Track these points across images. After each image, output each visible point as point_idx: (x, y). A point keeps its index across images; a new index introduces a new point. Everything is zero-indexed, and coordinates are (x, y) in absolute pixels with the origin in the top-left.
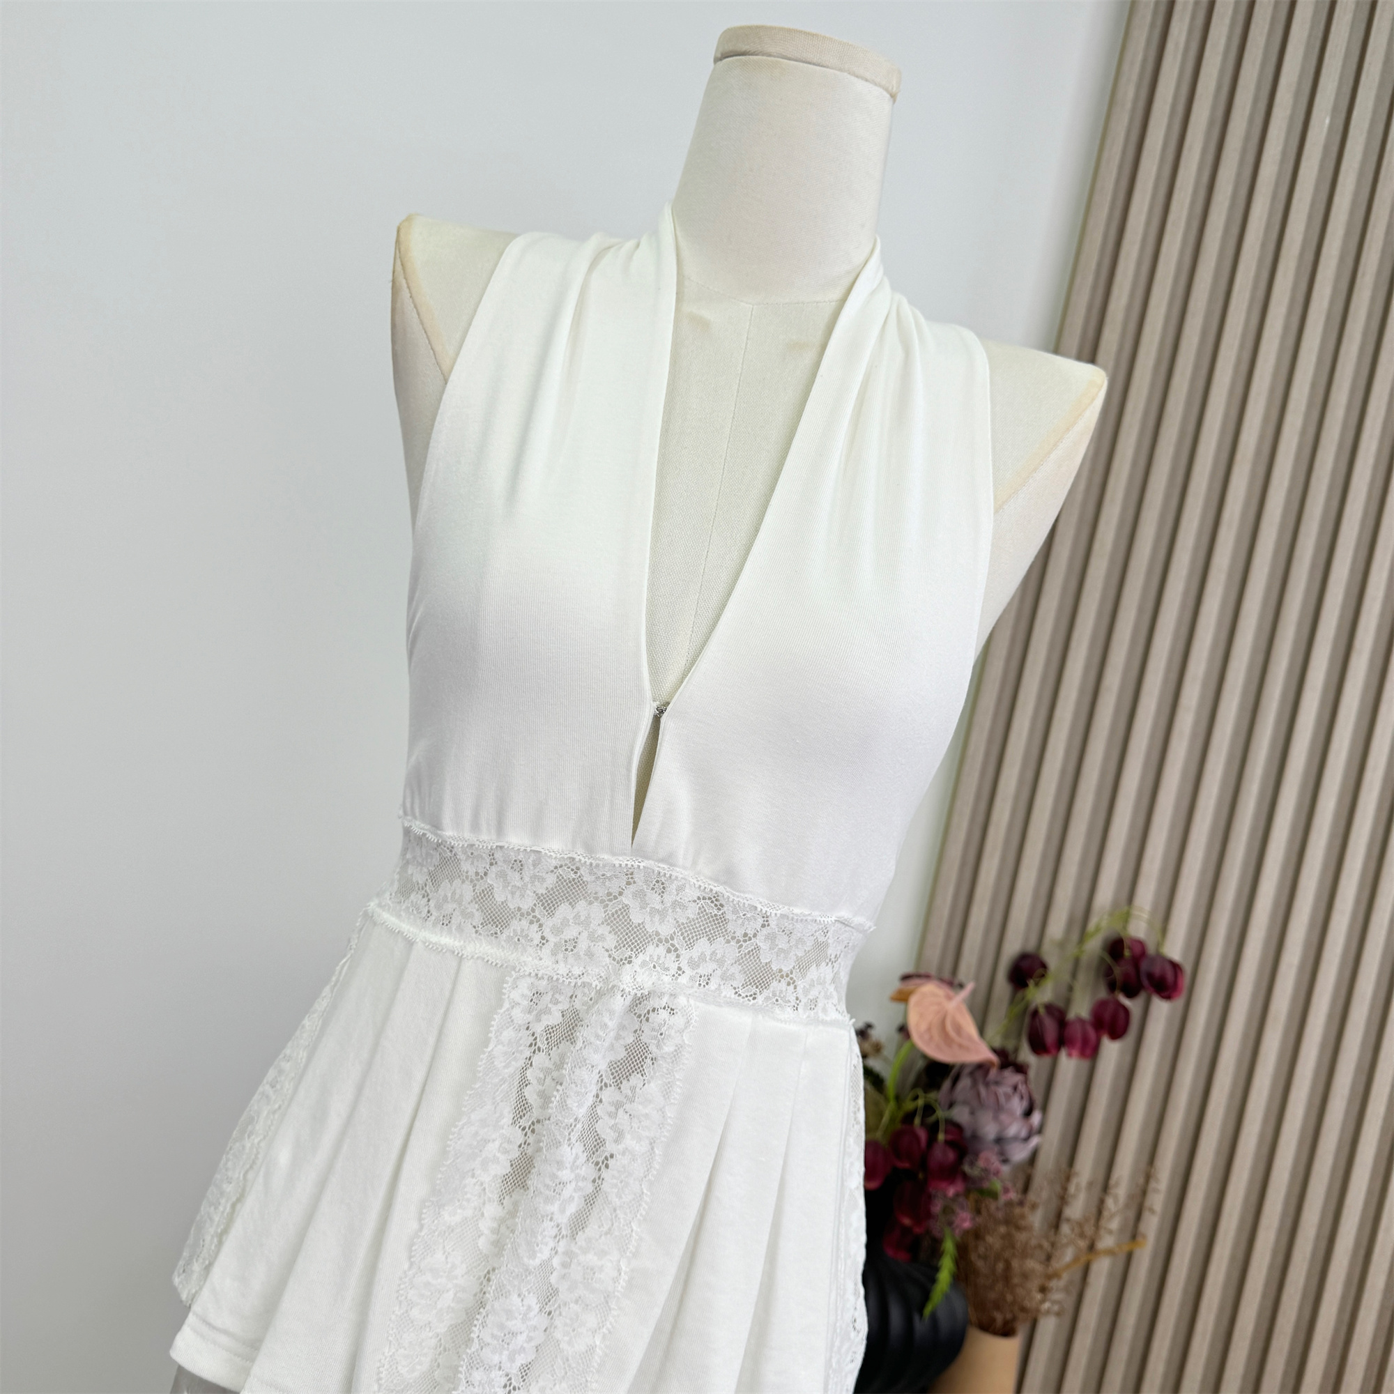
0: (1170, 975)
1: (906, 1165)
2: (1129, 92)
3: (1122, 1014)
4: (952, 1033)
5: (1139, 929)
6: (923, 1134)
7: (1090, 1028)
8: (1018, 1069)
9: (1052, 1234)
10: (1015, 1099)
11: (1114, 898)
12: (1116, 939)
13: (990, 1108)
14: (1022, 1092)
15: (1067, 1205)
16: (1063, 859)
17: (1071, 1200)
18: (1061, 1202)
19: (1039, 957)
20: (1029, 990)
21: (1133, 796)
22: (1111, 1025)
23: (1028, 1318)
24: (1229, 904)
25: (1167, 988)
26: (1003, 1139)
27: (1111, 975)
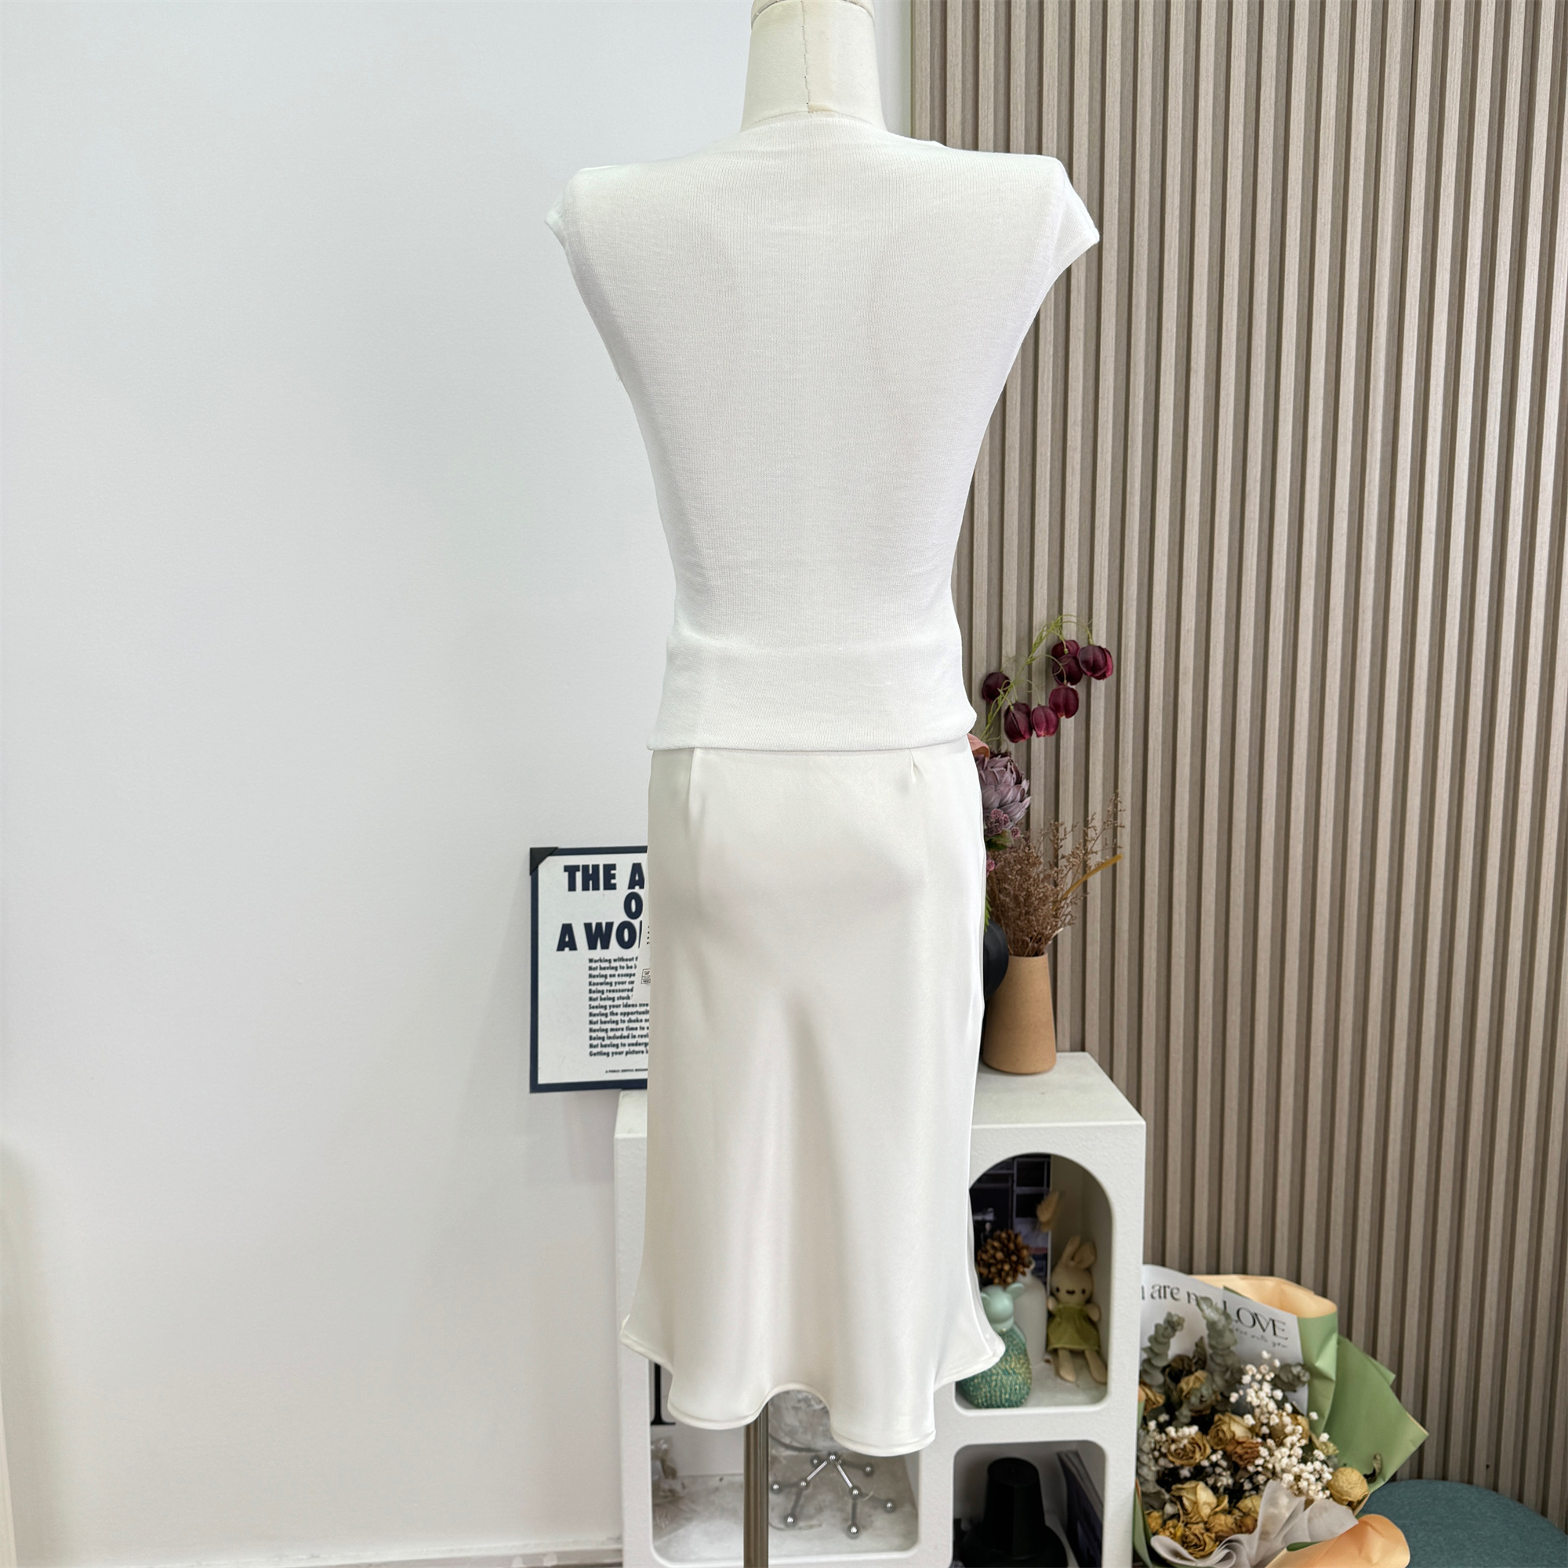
0: (1100, 658)
3: (1071, 695)
5: (1071, 633)
7: (1050, 711)
8: (1004, 755)
9: (1055, 869)
10: (1008, 774)
11: (1048, 612)
12: (1056, 643)
13: (990, 784)
14: (1011, 769)
15: (1061, 847)
16: (1004, 593)
17: (1062, 843)
18: (1056, 846)
19: (1001, 673)
20: (999, 698)
21: (1047, 529)
22: (1065, 705)
23: (1050, 942)
24: (1135, 596)
25: (1100, 669)
26: (1005, 804)
27: (1058, 671)
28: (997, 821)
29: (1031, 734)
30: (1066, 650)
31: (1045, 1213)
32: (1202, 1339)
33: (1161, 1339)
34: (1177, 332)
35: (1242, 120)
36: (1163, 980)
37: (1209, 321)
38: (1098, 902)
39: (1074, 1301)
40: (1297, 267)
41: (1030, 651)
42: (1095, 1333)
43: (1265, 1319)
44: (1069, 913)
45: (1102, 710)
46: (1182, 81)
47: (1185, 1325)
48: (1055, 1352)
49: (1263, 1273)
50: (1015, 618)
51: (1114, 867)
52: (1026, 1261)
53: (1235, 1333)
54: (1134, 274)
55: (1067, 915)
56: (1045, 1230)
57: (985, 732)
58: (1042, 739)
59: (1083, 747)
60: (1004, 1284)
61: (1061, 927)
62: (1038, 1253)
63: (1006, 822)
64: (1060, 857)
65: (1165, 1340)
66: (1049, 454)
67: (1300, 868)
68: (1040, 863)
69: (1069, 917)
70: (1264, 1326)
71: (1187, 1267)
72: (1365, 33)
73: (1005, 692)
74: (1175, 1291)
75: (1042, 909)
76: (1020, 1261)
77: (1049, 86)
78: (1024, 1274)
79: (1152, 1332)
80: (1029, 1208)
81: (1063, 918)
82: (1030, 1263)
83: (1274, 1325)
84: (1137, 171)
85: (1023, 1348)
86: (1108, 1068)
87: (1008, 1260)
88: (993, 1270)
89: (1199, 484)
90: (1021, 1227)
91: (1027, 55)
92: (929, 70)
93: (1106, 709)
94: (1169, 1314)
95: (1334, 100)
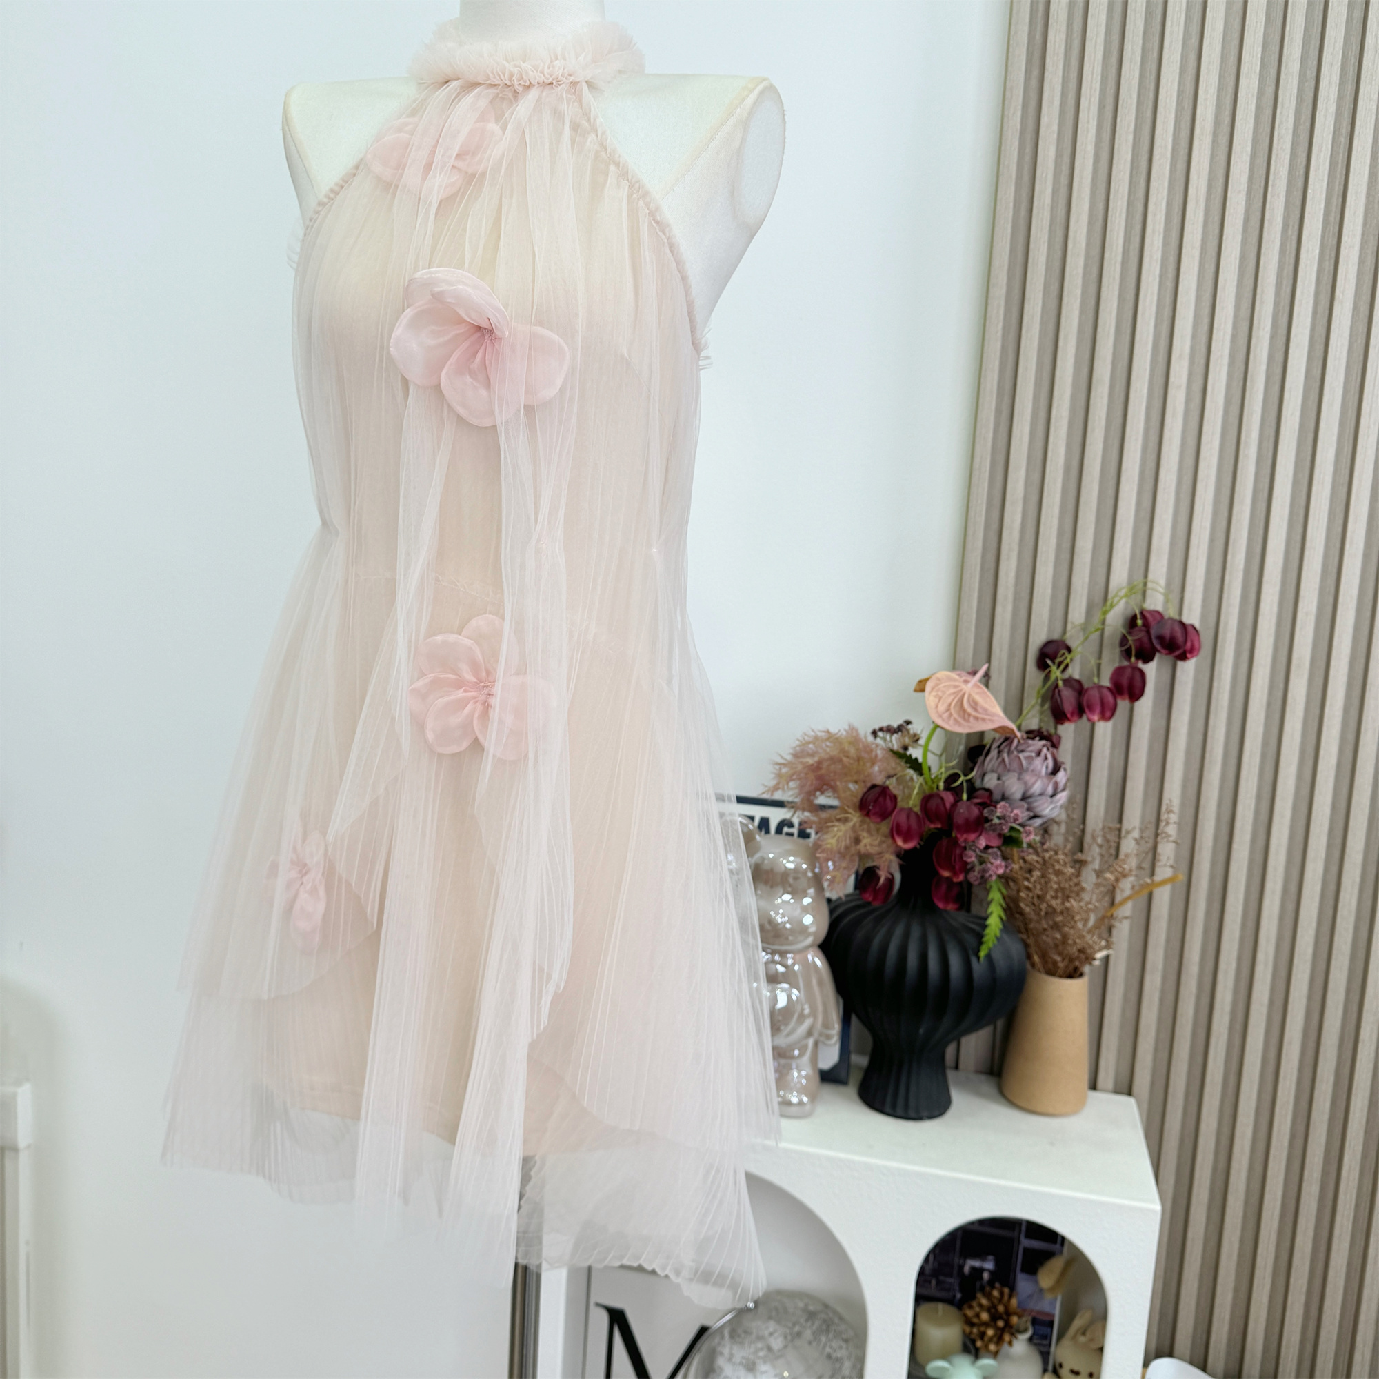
0: (1181, 634)
1: (939, 826)
3: (1138, 675)
4: (969, 710)
5: (1156, 602)
6: (949, 798)
7: (1107, 693)
8: (1042, 738)
10: (1038, 761)
11: (1130, 576)
12: (1133, 614)
13: (1014, 771)
14: (1047, 756)
16: (1077, 550)
19: (1063, 640)
20: (1054, 668)
22: (1129, 688)
24: (1242, 566)
25: (1178, 648)
26: (1030, 797)
27: (1125, 645)
29: (1081, 716)
30: (1139, 622)
31: (1046, 1279)
41: (1103, 614)
50: (1087, 580)
52: (1019, 1327)
54: (1270, 183)
59: (1162, 739)
62: (1038, 1320)
66: (1145, 391)
76: (1007, 1330)
78: (1012, 1343)
80: (1033, 1265)
82: (1025, 1330)
87: (992, 1324)
88: (975, 1330)
89: (1335, 438)
90: (1023, 1284)
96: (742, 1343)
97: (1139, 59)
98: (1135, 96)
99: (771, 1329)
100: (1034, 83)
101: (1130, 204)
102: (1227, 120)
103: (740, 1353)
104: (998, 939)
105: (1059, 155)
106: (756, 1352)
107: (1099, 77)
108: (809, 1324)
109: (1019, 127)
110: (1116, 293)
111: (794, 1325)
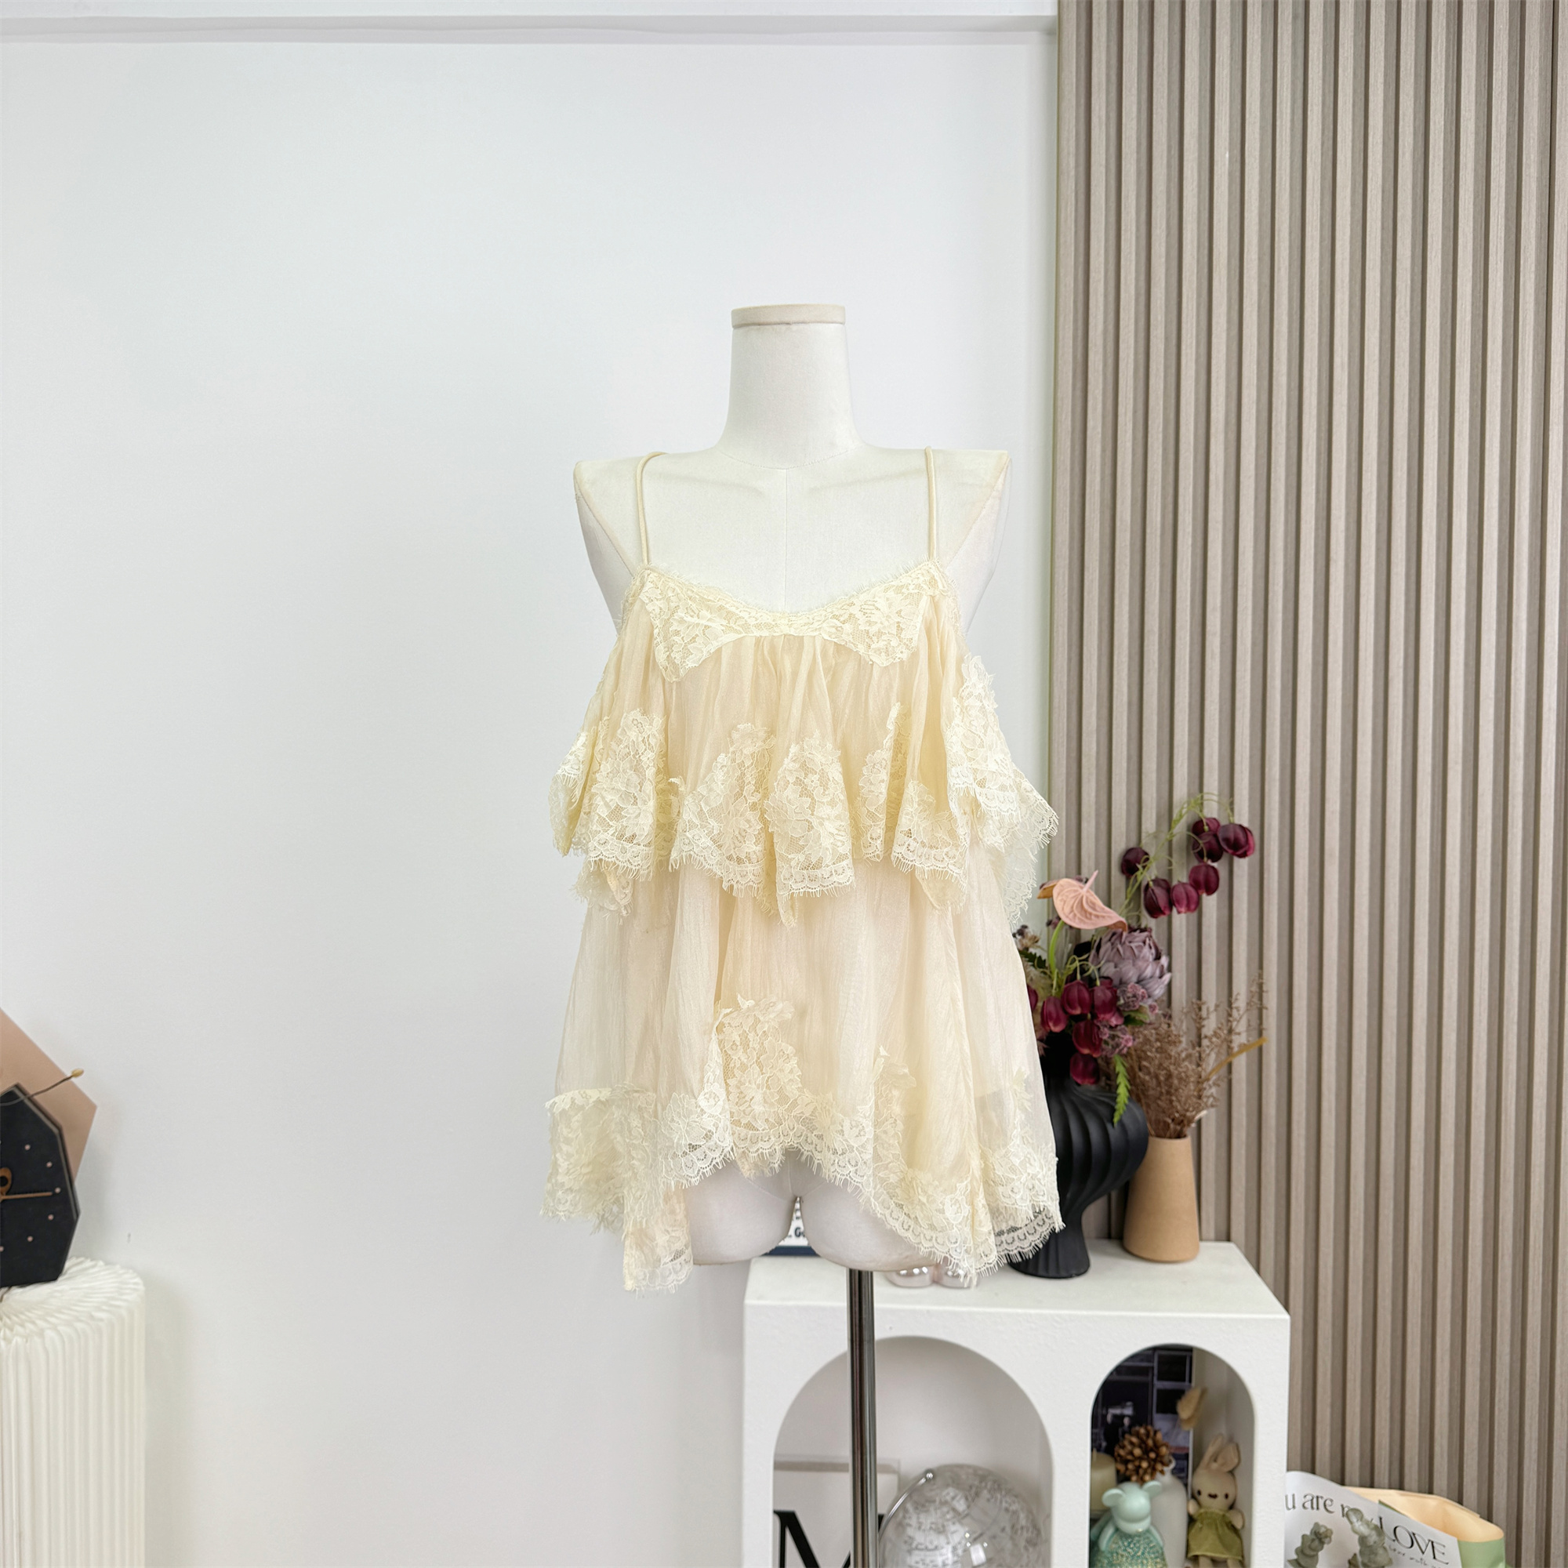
0: (1242, 837)
1: (1078, 1011)
2: (1070, 162)
3: (1212, 873)
4: (1090, 910)
5: (1212, 810)
6: (1084, 986)
7: (1190, 889)
8: (1143, 930)
9: (1197, 1049)
10: (1146, 949)
11: (1189, 790)
12: (1197, 820)
13: (1128, 959)
14: (1149, 945)
15: (1203, 1026)
16: (1144, 770)
17: (1205, 1023)
18: (1198, 1025)
19: (1141, 848)
20: (1138, 873)
21: (1187, 710)
22: (1206, 883)
23: (1193, 1125)
24: (1277, 776)
25: (1242, 847)
26: (1142, 980)
27: (1198, 847)
28: (1134, 996)
29: (1171, 910)
30: (1206, 828)
31: (1185, 1409)
32: (1355, 1555)
33: (1308, 1552)
34: (1316, 524)
35: (1378, 327)
36: (1313, 1170)
37: (1348, 514)
38: (1244, 1085)
39: (1217, 1506)
40: (1436, 463)
41: (1170, 828)
42: (1238, 1541)
43: (1424, 1540)
44: (1212, 1095)
45: (1245, 889)
46: (1318, 292)
47: (1333, 1537)
48: (1196, 1559)
49: (1420, 1491)
50: (1155, 795)
51: (1260, 1049)
52: (1166, 1459)
53: (1389, 1551)
54: (1273, 470)
55: (1208, 1097)
56: (1186, 1428)
57: (1124, 906)
58: (1183, 916)
59: (1226, 926)
60: (1142, 1481)
61: (1203, 1109)
62: (1178, 1452)
63: (1143, 997)
64: (1203, 1036)
65: (1315, 1553)
66: (1188, 638)
67: (1453, 1057)
68: (1180, 1042)
69: (1211, 1100)
70: (1423, 1549)
71: (1339, 1477)
72: (1499, 246)
73: (1144, 867)
74: (1328, 1502)
75: (1183, 1090)
76: (1159, 1459)
77: (1188, 297)
78: (1162, 1472)
79: (1298, 1543)
80: (1169, 1403)
81: (1205, 1100)
82: (1170, 1462)
83: (1433, 1547)
84: (1275, 374)
85: (1160, 1552)
86: (1254, 1260)
87: (1146, 1457)
88: (1130, 1466)
89: (1340, 669)
90: (1161, 1423)
91: (1167, 270)
92: (1072, 285)
93: (1250, 887)
94: (1316, 1524)
95: (1469, 308)
96: (927, 1511)
97: (1162, 374)
98: (1161, 403)
99: (952, 1494)
100: (1079, 393)
101: (1163, 488)
102: (1233, 421)
103: (928, 1520)
104: (1126, 1105)
105: (1103, 451)
106: (944, 1515)
107: (1132, 389)
108: (983, 1484)
109: (1070, 429)
110: (1158, 560)
111: (971, 1487)
